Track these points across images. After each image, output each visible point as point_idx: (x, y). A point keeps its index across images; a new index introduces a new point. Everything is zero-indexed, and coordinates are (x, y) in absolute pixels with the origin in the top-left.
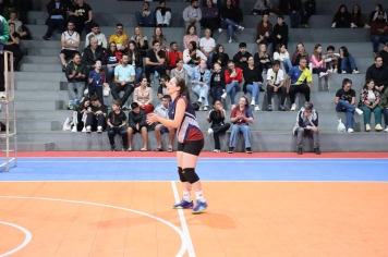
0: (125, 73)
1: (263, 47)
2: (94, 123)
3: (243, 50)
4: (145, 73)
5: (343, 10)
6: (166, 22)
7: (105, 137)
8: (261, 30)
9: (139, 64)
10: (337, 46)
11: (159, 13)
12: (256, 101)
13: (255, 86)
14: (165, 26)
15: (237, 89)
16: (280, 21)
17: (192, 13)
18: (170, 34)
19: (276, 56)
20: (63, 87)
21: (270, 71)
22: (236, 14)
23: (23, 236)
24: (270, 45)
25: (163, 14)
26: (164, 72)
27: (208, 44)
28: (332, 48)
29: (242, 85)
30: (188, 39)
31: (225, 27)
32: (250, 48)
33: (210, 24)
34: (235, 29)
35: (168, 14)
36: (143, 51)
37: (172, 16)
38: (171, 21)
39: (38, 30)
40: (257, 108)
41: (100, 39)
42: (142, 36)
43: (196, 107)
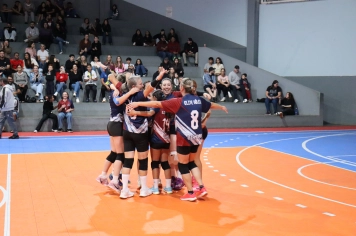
1: (83, 57)
3: (72, 59)
5: (138, 33)
6: (13, 38)
10: (134, 58)
11: (6, 32)
12: (77, 93)
13: (77, 85)
14: (12, 40)
15: (64, 87)
16: (96, 39)
19: (93, 63)
25: (10, 32)
28: (130, 59)
29: (68, 85)
31: (57, 42)
34: (64, 44)
35: (14, 32)
37: (17, 34)
38: (16, 37)
40: (78, 100)
43: (34, 100)
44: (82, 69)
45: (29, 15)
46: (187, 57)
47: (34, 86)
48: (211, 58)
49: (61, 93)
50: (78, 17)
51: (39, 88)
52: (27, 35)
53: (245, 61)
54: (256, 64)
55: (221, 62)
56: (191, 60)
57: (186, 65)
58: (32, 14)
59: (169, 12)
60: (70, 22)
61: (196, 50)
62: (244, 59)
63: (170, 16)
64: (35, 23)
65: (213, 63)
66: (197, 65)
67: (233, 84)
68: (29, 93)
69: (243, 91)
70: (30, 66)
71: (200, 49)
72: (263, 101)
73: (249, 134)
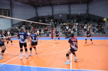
0: (67, 28)
2: (64, 33)
4: (70, 27)
5: (93, 20)
7: (65, 35)
8: (84, 22)
10: (93, 24)
13: (83, 29)
16: (86, 21)
17: (76, 20)
18: (73, 23)
19: (86, 25)
20: (61, 29)
21: (85, 27)
22: (80, 20)
23: (54, 46)
26: (72, 27)
27: (77, 24)
29: (81, 28)
30: (75, 24)
33: (77, 22)
34: (81, 22)
36: (70, 25)
38: (73, 21)
39: (58, 23)
40: (83, 31)
41: (65, 24)
42: (69, 23)
43: (76, 31)
44: (84, 26)
46: (103, 23)
49: (80, 30)
51: (77, 29)
57: (103, 25)
63: (100, 16)
66: (105, 24)
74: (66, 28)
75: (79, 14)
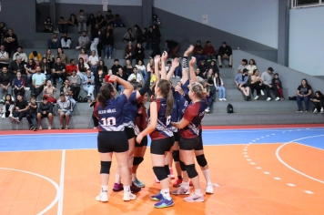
0: (39, 79)
1: (128, 61)
3: (116, 63)
4: (53, 78)
6: (68, 46)
9: (49, 72)
11: (63, 40)
14: (67, 48)
16: (139, 46)
21: (133, 76)
24: (134, 61)
25: (66, 41)
27: (94, 60)
28: (170, 62)
32: (121, 62)
35: (69, 41)
38: (71, 45)
41: (23, 56)
43: (85, 101)
44: (128, 72)
45: (82, 26)
46: (222, 60)
47: (86, 88)
48: (245, 61)
50: (124, 26)
51: (91, 89)
52: (80, 42)
53: (276, 61)
54: (286, 64)
55: (254, 64)
56: (226, 62)
57: (221, 67)
58: (85, 24)
59: (205, 20)
60: (117, 30)
61: (230, 53)
62: (275, 60)
63: (205, 22)
64: (87, 32)
65: (246, 64)
66: (231, 66)
67: (266, 83)
68: (82, 94)
69: (276, 89)
70: (83, 70)
71: (234, 52)
72: (294, 99)
73: (284, 131)
74: (29, 82)
75: (105, 9)
